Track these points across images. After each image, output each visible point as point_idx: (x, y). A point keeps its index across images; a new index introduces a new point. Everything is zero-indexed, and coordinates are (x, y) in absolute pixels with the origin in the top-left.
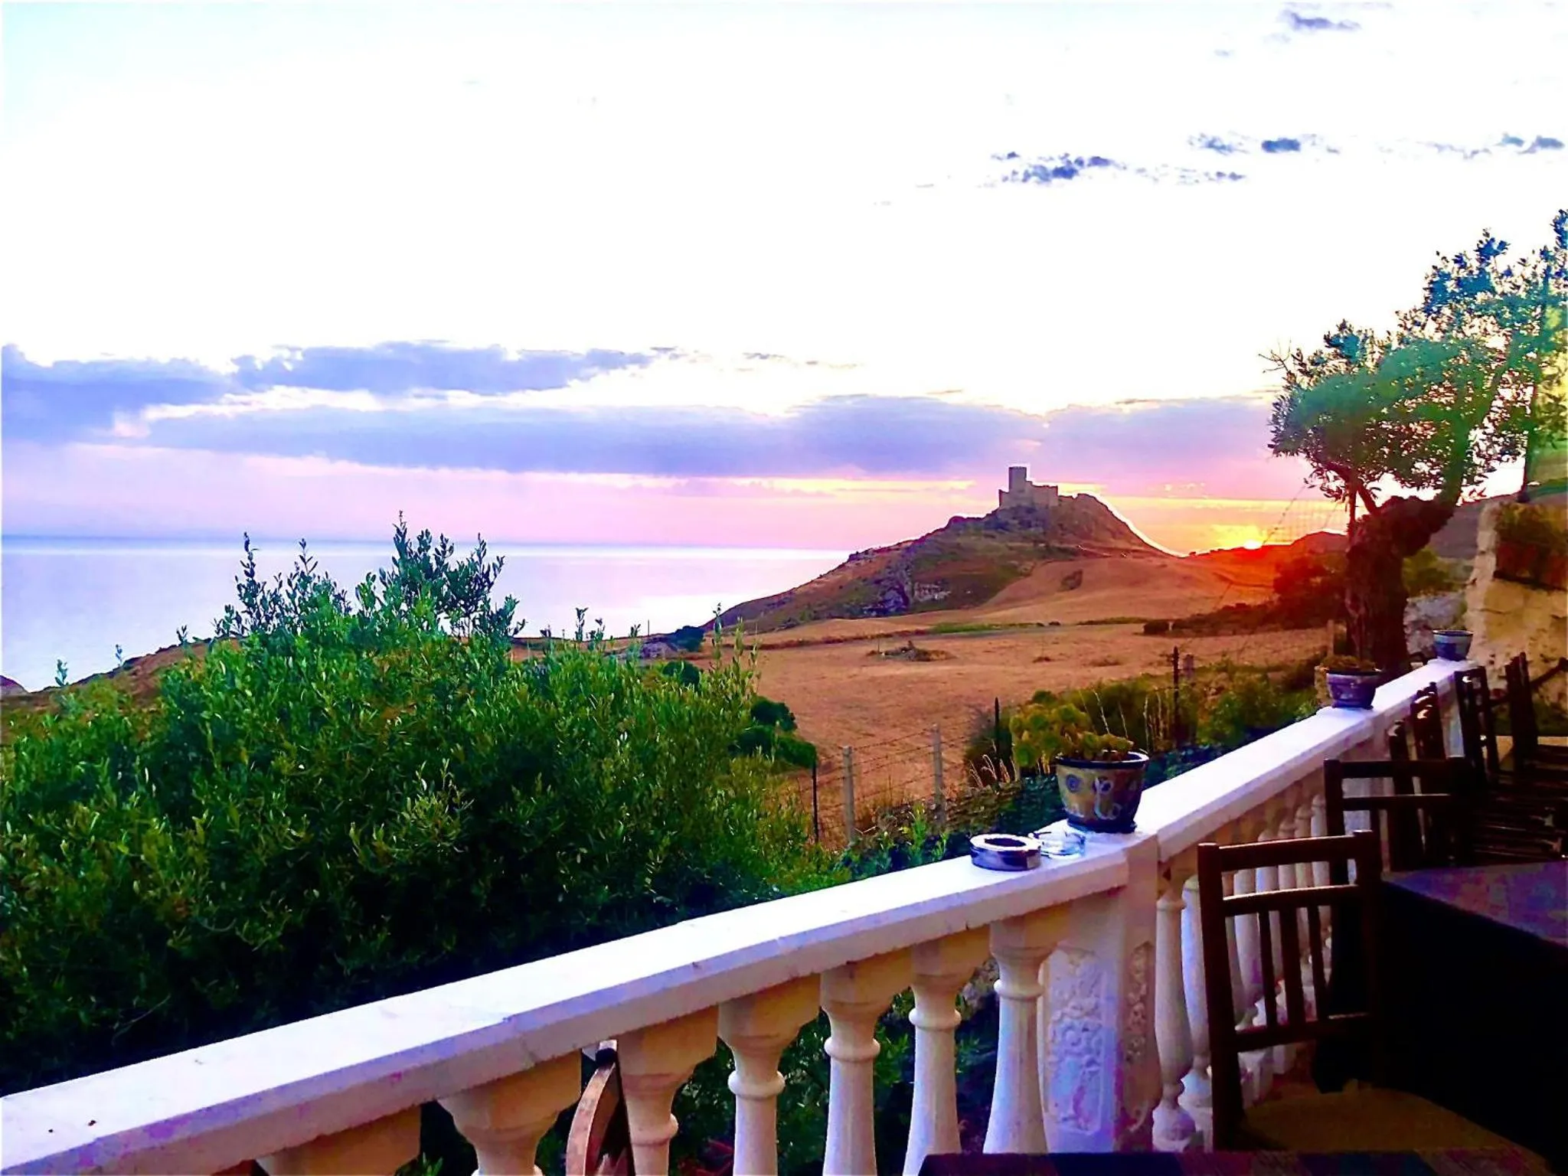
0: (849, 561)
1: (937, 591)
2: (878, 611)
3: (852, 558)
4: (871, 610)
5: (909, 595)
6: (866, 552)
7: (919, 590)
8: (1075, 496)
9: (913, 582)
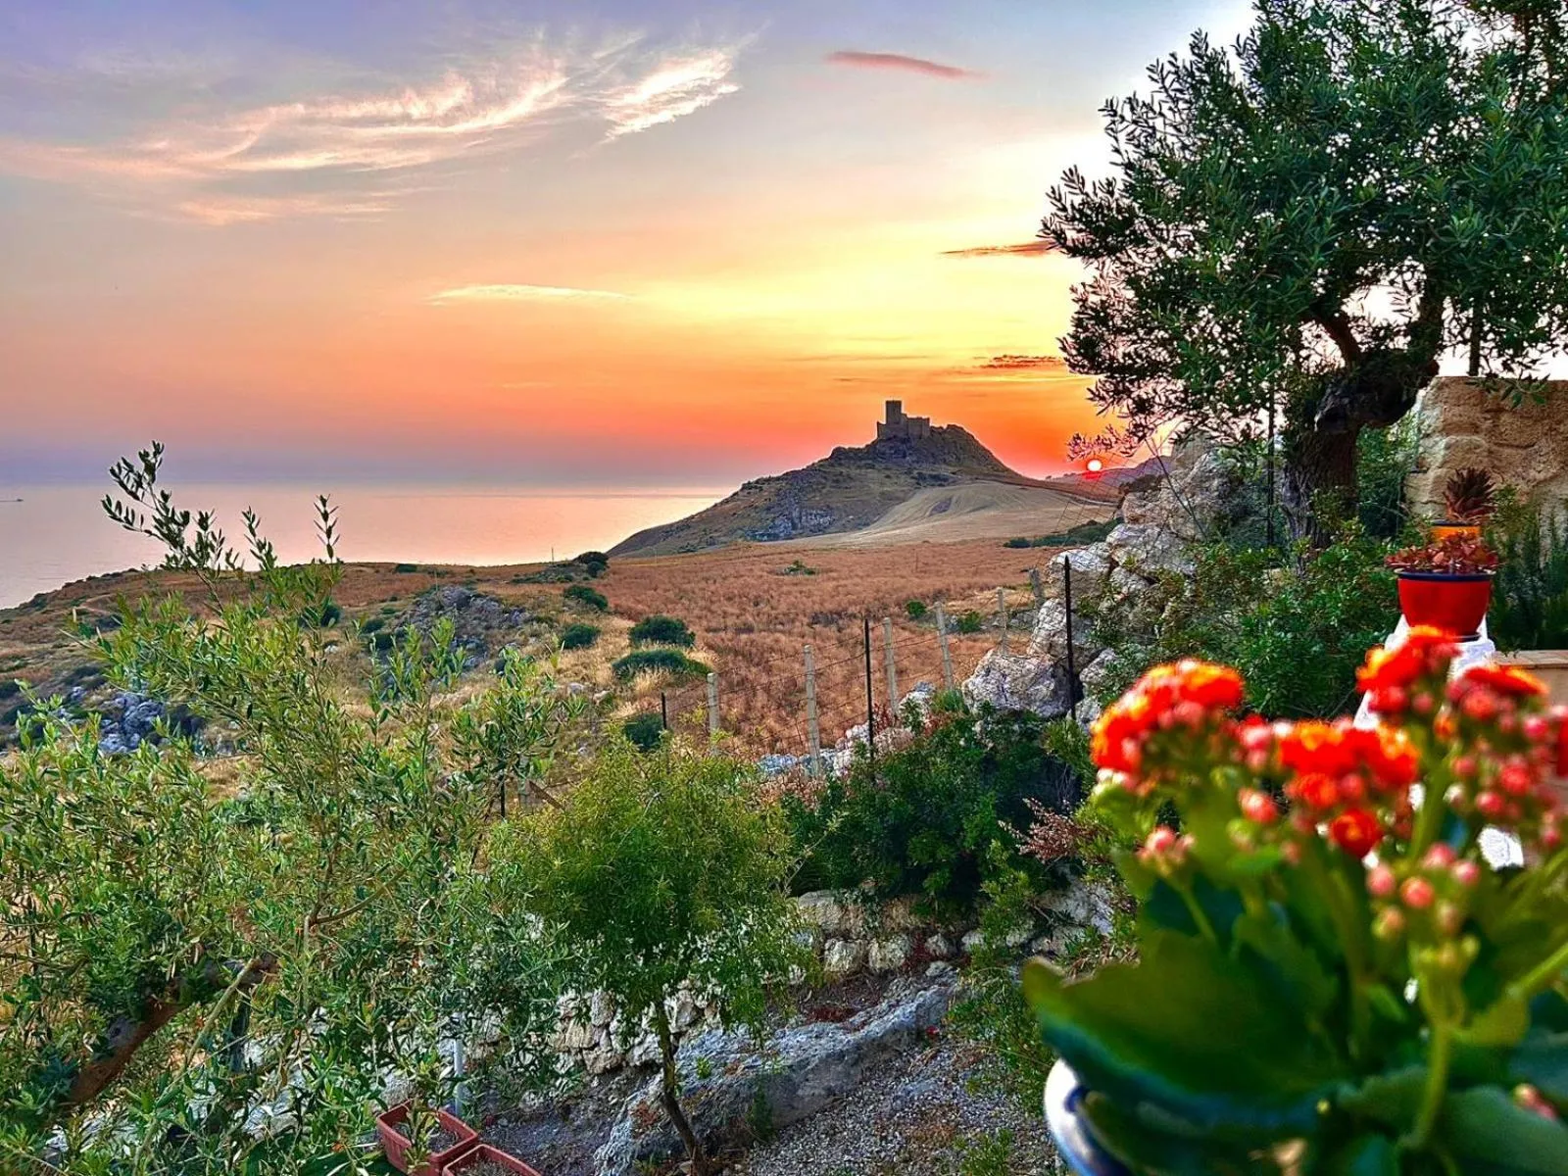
0: (742, 490)
1: (822, 516)
2: (769, 535)
3: (744, 487)
4: (762, 535)
5: (797, 521)
6: (757, 482)
7: (806, 516)
8: (945, 427)
9: (801, 508)
